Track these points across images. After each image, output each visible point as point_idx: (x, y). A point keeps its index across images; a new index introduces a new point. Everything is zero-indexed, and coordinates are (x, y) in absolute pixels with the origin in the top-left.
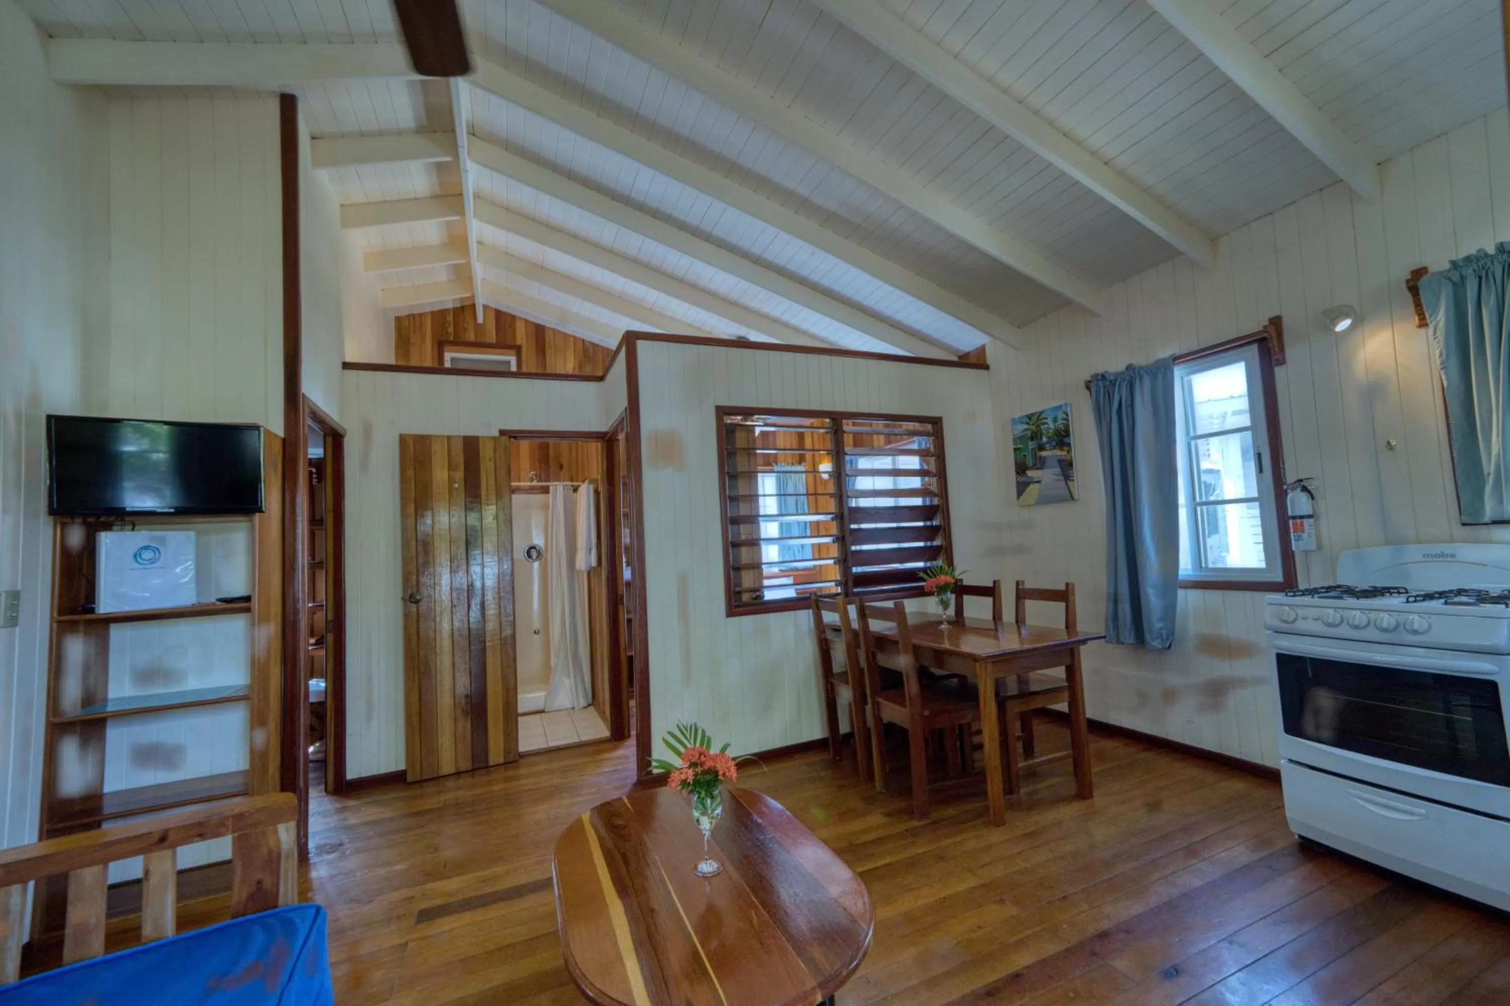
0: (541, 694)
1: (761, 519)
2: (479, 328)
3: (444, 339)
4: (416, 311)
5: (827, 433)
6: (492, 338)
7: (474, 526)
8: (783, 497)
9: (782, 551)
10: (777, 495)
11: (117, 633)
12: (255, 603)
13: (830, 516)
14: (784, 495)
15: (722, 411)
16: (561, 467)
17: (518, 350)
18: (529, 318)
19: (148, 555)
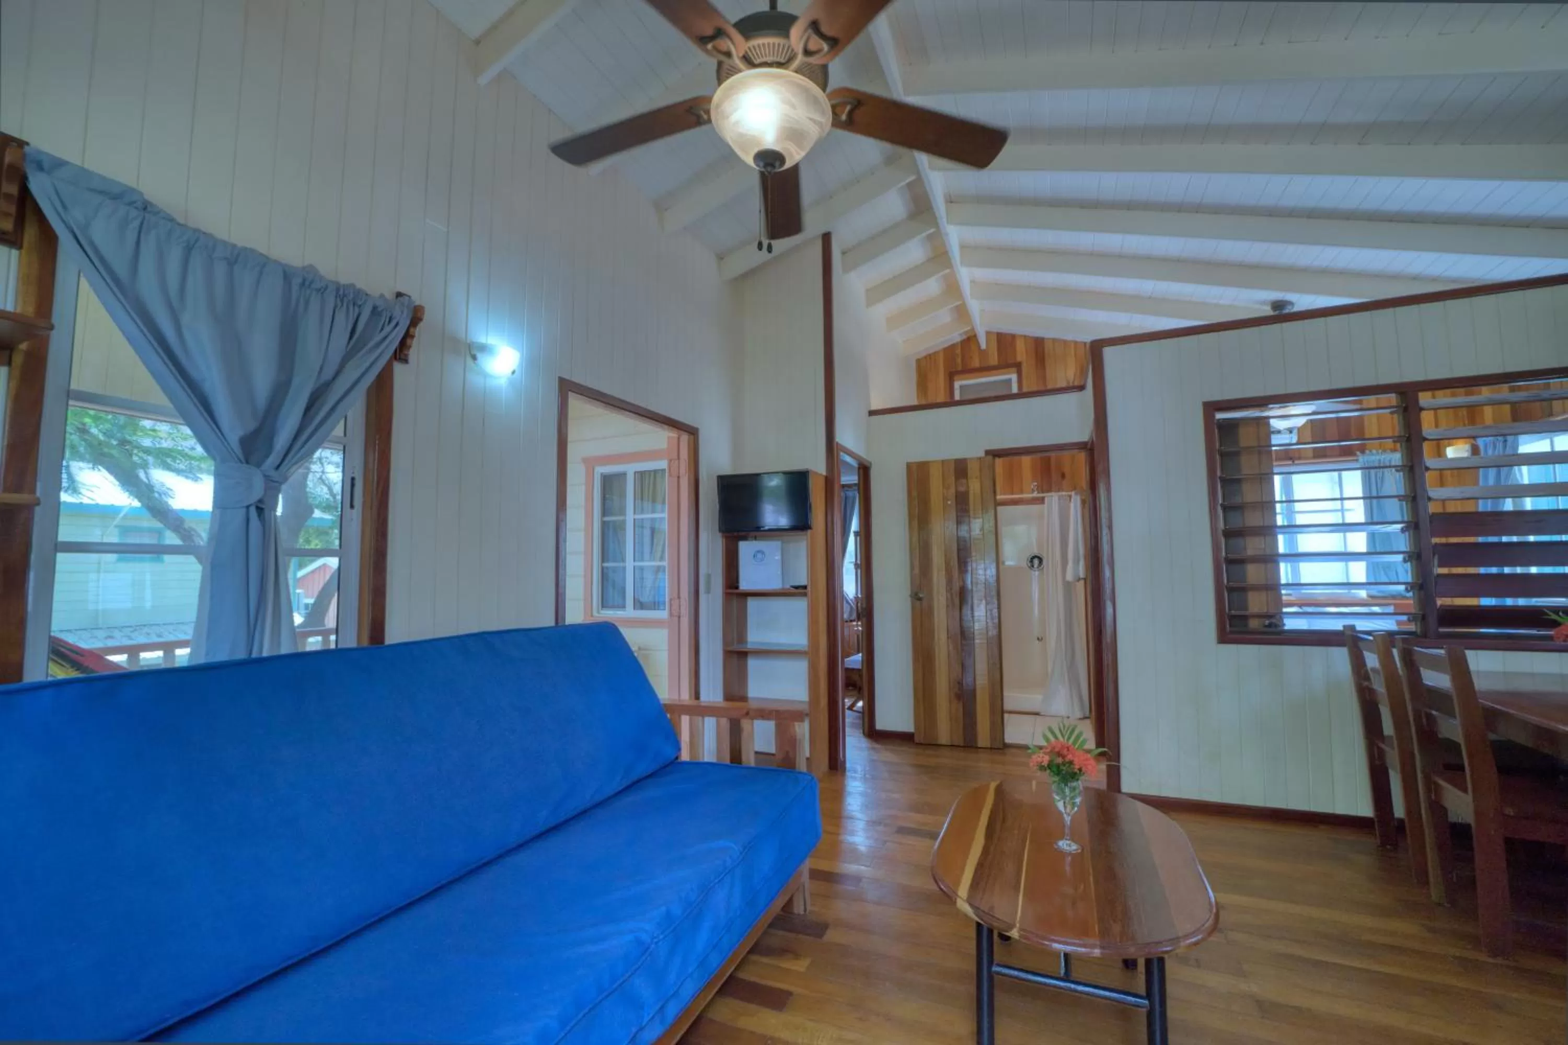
0: (1039, 697)
1: (1278, 530)
2: (983, 354)
3: (954, 370)
4: (931, 351)
5: (1392, 413)
6: (994, 360)
7: (964, 537)
8: (1375, 501)
9: (1371, 569)
10: (1363, 498)
11: (752, 604)
12: (809, 588)
13: (1399, 526)
14: (1378, 497)
15: (1211, 408)
16: (1063, 476)
17: (1018, 366)
18: (1027, 334)
19: (759, 556)
